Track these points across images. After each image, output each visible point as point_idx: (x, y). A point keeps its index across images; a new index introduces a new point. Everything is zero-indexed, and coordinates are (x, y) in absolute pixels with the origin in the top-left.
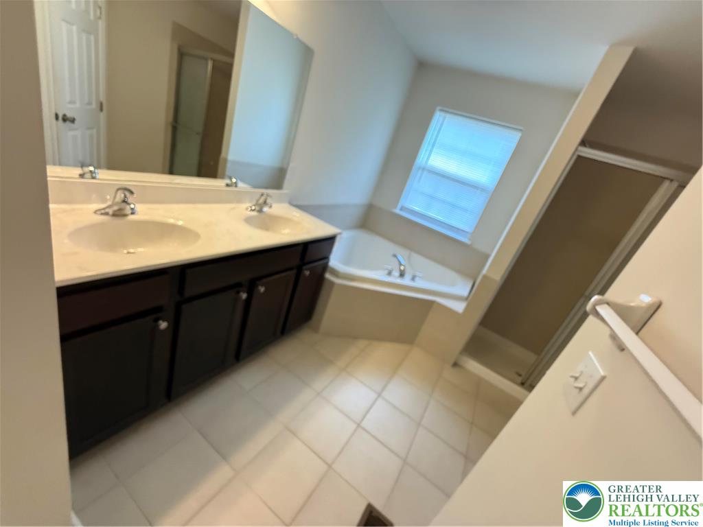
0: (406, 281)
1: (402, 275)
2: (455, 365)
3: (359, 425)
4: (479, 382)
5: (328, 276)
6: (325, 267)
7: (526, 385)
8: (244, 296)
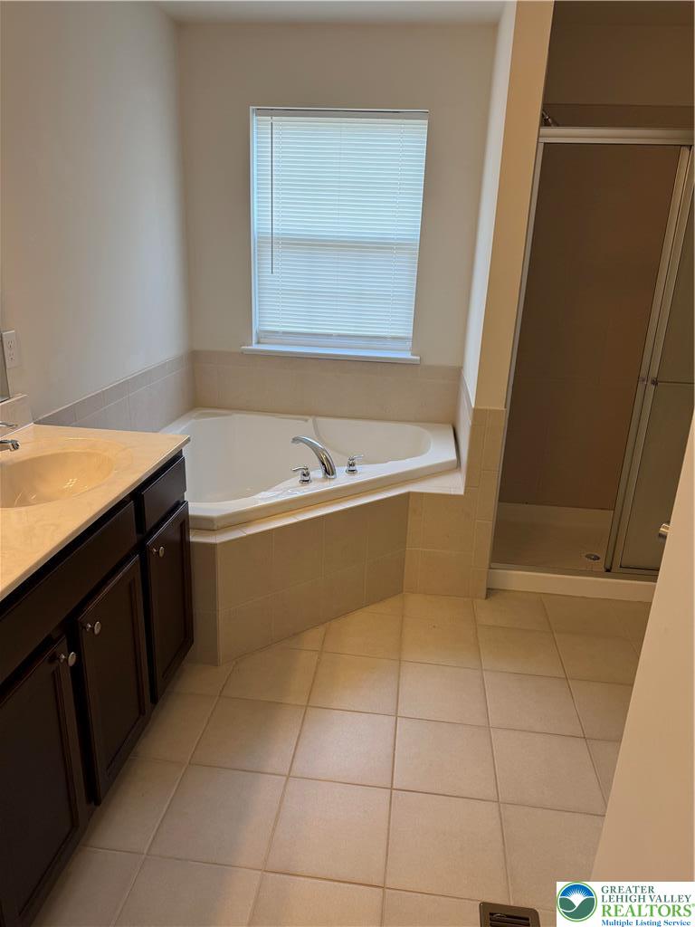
0: (342, 479)
1: (329, 471)
2: (490, 592)
3: (392, 788)
4: (541, 602)
5: (194, 538)
6: (184, 524)
7: (616, 568)
8: (72, 658)
